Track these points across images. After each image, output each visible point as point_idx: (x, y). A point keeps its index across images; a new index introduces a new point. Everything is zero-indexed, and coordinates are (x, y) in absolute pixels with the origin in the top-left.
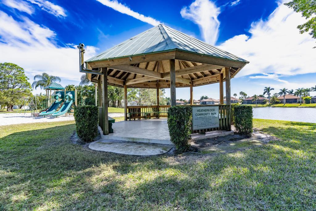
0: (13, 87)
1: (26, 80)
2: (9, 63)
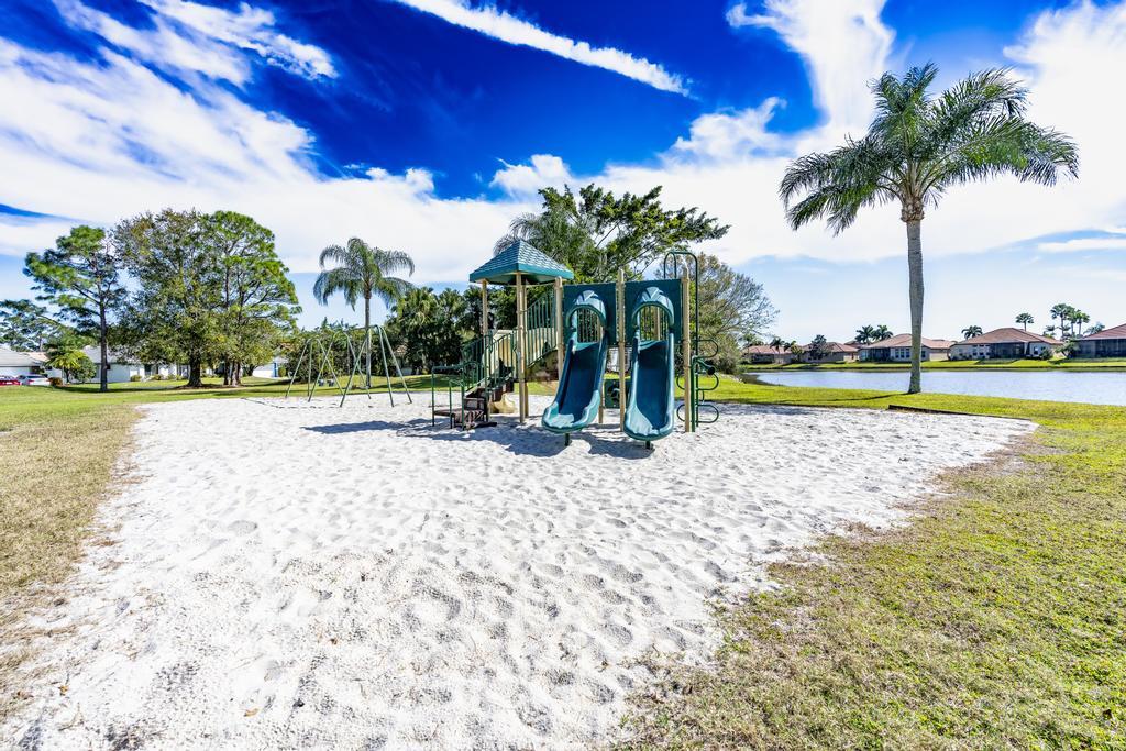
0: (242, 301)
1: (282, 274)
2: (230, 213)
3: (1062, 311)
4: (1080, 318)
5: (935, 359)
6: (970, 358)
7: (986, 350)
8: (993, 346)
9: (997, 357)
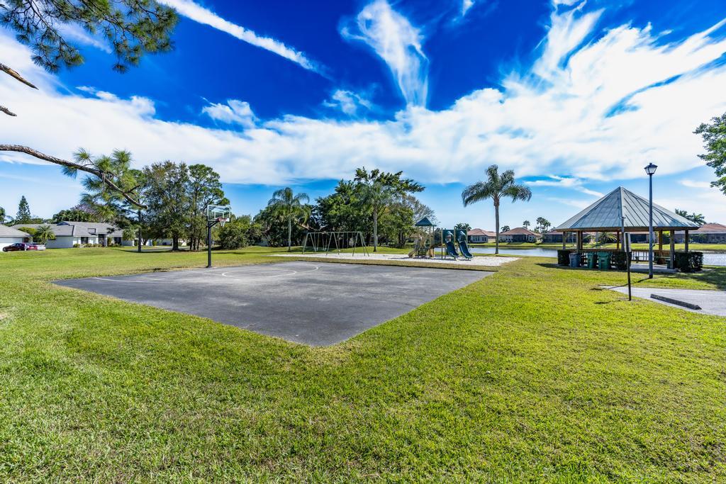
3: (541, 220)
4: (547, 224)
5: (491, 241)
6: (504, 242)
7: (511, 238)
8: (514, 236)
9: (516, 241)
